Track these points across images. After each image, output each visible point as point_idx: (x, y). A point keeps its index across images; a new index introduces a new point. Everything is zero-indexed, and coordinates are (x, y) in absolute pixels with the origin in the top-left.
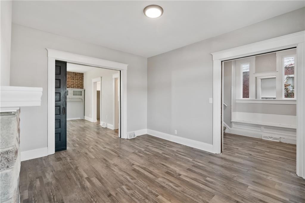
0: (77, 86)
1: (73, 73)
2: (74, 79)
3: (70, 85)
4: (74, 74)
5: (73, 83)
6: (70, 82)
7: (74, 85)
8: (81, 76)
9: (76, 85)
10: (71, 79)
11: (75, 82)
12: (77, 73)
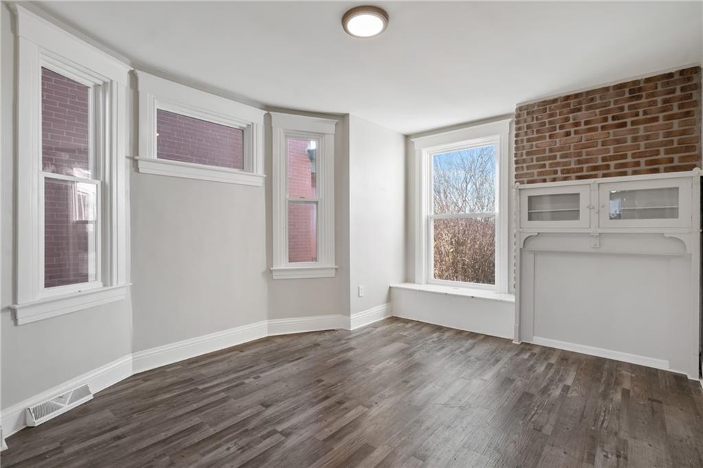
0: (643, 160)
1: (620, 87)
2: (624, 125)
3: (600, 163)
4: (627, 95)
5: (616, 150)
6: (600, 147)
7: (624, 157)
8: (678, 93)
9: (641, 155)
10: (603, 128)
11: (629, 137)
12: (648, 80)
